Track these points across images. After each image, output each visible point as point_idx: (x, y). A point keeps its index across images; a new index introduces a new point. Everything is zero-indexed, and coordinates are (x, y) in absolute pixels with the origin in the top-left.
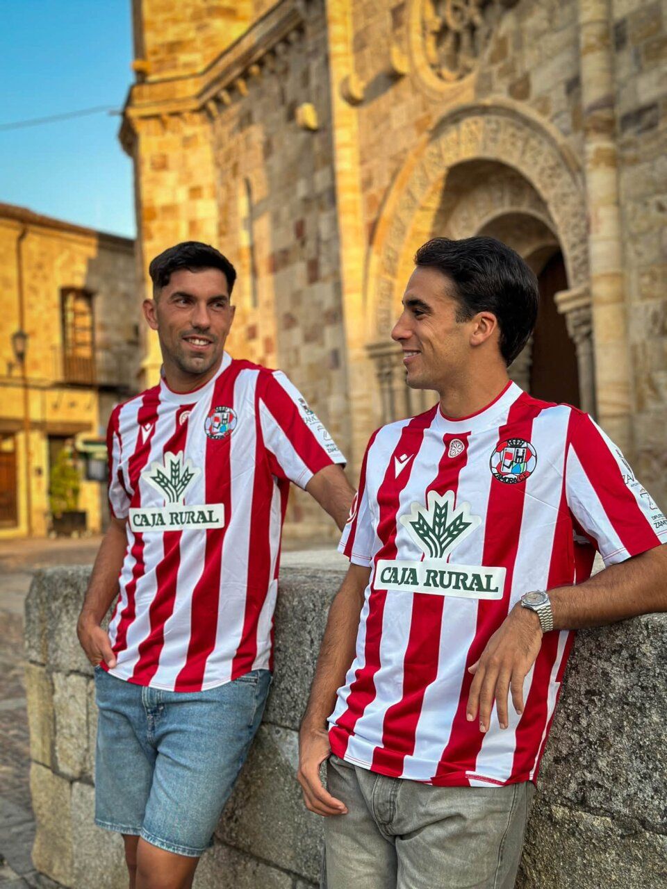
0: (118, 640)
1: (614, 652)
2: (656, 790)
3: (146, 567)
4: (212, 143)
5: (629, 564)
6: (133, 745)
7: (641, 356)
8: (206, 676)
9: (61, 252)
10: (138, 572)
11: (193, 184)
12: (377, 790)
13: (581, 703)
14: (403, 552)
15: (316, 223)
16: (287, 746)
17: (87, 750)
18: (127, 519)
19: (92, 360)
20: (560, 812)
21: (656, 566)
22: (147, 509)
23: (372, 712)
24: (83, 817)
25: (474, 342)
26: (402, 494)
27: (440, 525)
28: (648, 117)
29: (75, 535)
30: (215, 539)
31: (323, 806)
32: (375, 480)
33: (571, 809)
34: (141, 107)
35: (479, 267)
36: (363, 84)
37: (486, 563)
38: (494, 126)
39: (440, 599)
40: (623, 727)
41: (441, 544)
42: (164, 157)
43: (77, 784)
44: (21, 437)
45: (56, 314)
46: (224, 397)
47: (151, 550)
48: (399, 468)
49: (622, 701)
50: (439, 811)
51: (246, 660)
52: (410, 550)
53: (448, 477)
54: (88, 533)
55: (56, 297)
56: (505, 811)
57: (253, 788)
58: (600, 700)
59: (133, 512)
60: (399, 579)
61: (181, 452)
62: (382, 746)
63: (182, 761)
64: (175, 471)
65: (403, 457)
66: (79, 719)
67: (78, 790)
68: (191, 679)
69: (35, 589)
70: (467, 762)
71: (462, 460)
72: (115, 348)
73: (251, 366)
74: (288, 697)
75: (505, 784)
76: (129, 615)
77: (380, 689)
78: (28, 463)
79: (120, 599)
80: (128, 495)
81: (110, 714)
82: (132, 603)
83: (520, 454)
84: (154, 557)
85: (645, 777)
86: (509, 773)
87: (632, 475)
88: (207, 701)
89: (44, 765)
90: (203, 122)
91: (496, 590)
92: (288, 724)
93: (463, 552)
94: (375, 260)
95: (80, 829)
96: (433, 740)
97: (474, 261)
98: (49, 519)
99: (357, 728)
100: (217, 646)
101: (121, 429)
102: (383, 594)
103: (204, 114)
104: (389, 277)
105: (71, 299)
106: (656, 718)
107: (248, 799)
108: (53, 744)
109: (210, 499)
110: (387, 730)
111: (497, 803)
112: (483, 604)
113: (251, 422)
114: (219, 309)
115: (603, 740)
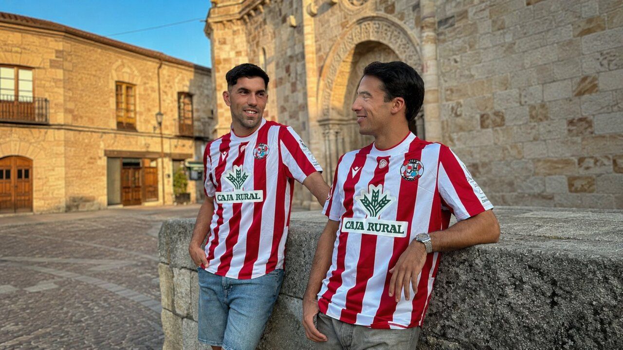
0: (209, 254)
1: (461, 263)
2: (482, 330)
3: (224, 220)
4: (246, 33)
5: (469, 220)
6: (218, 304)
7: (446, 127)
8: (253, 272)
9: (178, 75)
10: (220, 222)
11: (238, 50)
12: (343, 331)
13: (443, 287)
14: (356, 214)
15: (296, 67)
16: (291, 305)
17: (190, 304)
18: (214, 197)
19: (192, 126)
20: (432, 340)
21: (483, 221)
22: (224, 193)
23: (341, 291)
24: (188, 335)
25: (393, 112)
26: (356, 186)
27: (375, 201)
28: (451, 21)
29: (185, 204)
30: (258, 207)
31: (315, 337)
32: (342, 179)
33: (437, 338)
34: (213, 18)
35: (396, 76)
36: (317, 7)
37: (398, 219)
38: (377, 26)
39: (375, 237)
40: (465, 299)
41: (375, 210)
42: (225, 39)
43: (185, 319)
44: (160, 160)
45: (176, 104)
46: (262, 139)
47: (226, 213)
48: (354, 173)
49: (465, 287)
50: (375, 341)
51: (272, 265)
52: (360, 213)
53: (379, 177)
54: (191, 203)
55: (176, 96)
56: (407, 341)
57: (274, 325)
58: (453, 286)
59: (217, 194)
60: (355, 227)
61: (241, 165)
62: (345, 308)
63: (242, 312)
64: (239, 174)
65: (356, 168)
66: (186, 290)
67: (186, 322)
68: (246, 273)
69: (164, 229)
70: (388, 317)
71: (386, 169)
72: (202, 120)
73: (276, 124)
74: (292, 282)
75: (407, 328)
76: (215, 243)
77: (345, 281)
78: (163, 172)
79: (210, 235)
80: (215, 186)
81: (206, 289)
82: (217, 237)
83: (415, 167)
84: (228, 215)
85: (476, 323)
86: (409, 322)
87: (471, 177)
88: (254, 284)
89: (168, 310)
90: (242, 24)
91: (403, 233)
92: (292, 294)
93: (387, 214)
94: (322, 83)
95: (187, 340)
96: (371, 306)
97: (394, 73)
98: (174, 196)
99: (332, 300)
100: (259, 258)
101: (211, 154)
102: (346, 234)
103: (242, 21)
104: (328, 91)
105: (182, 97)
106: (482, 295)
107: (271, 330)
108: (173, 301)
109: (256, 188)
110: (348, 301)
111: (402, 337)
112: (396, 239)
113: (276, 152)
114: (261, 96)
115: (455, 305)
